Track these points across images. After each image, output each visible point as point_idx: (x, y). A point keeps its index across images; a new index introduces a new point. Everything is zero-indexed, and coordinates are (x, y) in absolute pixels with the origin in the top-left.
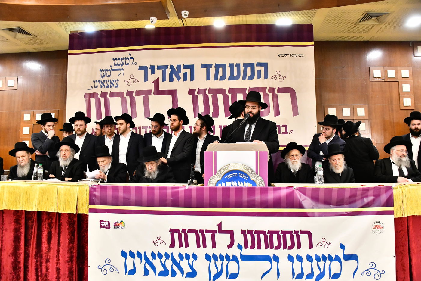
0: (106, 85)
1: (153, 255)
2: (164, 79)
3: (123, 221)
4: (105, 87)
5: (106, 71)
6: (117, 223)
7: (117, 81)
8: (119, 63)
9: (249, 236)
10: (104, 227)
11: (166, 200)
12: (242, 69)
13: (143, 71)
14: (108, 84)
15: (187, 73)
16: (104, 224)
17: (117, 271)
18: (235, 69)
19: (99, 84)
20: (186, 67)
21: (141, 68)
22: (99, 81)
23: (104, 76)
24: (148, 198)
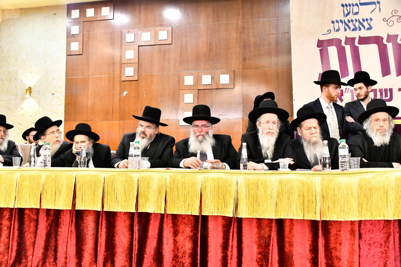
0: (352, 27)
5: (352, 7)
7: (369, 21)
19: (342, 26)
22: (341, 21)
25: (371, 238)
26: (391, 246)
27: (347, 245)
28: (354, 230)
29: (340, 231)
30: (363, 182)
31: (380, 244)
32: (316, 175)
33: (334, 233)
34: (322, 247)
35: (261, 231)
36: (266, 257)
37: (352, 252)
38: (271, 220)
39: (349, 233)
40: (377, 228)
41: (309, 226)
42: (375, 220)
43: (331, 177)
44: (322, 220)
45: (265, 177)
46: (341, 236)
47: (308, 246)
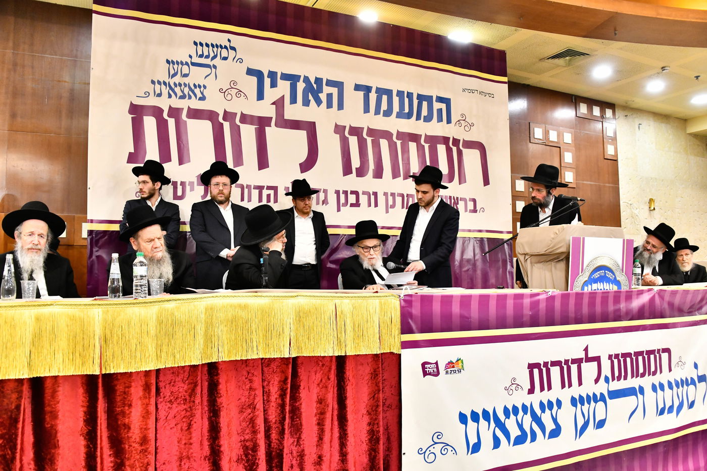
0: (180, 94)
1: (506, 412)
2: (294, 100)
3: (460, 359)
4: (178, 97)
6: (450, 363)
7: (202, 88)
8: (206, 53)
9: (616, 361)
10: (430, 374)
11: (522, 316)
12: (416, 102)
13: (255, 79)
14: (182, 92)
15: (331, 94)
16: (429, 368)
17: (454, 451)
18: (406, 100)
19: (165, 90)
20: (330, 83)
21: (250, 72)
22: (165, 83)
23: (175, 75)
24: (496, 314)
25: (172, 392)
26: (198, 400)
27: (140, 406)
28: (149, 384)
29: (130, 387)
30: (163, 315)
31: (184, 400)
32: (96, 306)
33: (121, 390)
34: (103, 413)
35: (4, 401)
36: (13, 442)
37: (146, 415)
38: (20, 381)
39: (142, 388)
40: (181, 376)
41: (84, 385)
42: (178, 367)
43: (118, 309)
44: (103, 373)
45: (11, 311)
46: (131, 394)
47: (81, 414)
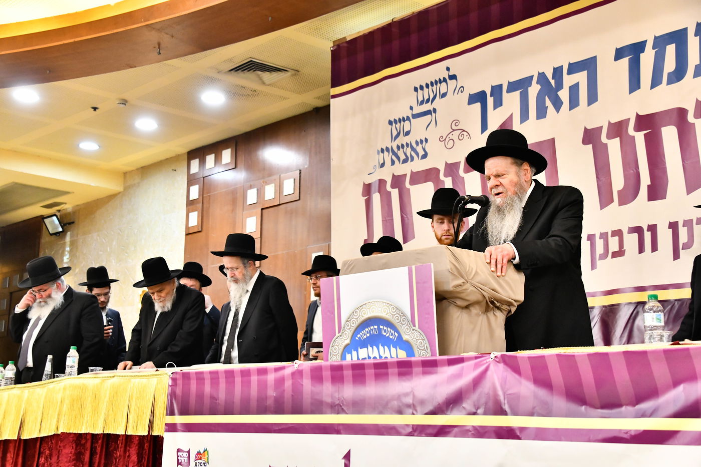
0: (402, 157)
2: (524, 116)
3: (206, 449)
4: (401, 162)
5: (402, 123)
6: (199, 453)
7: (424, 142)
8: (426, 97)
10: (181, 464)
11: (266, 398)
13: (478, 106)
15: (577, 85)
16: (181, 457)
19: (388, 158)
21: (473, 99)
22: (387, 149)
23: (398, 135)
